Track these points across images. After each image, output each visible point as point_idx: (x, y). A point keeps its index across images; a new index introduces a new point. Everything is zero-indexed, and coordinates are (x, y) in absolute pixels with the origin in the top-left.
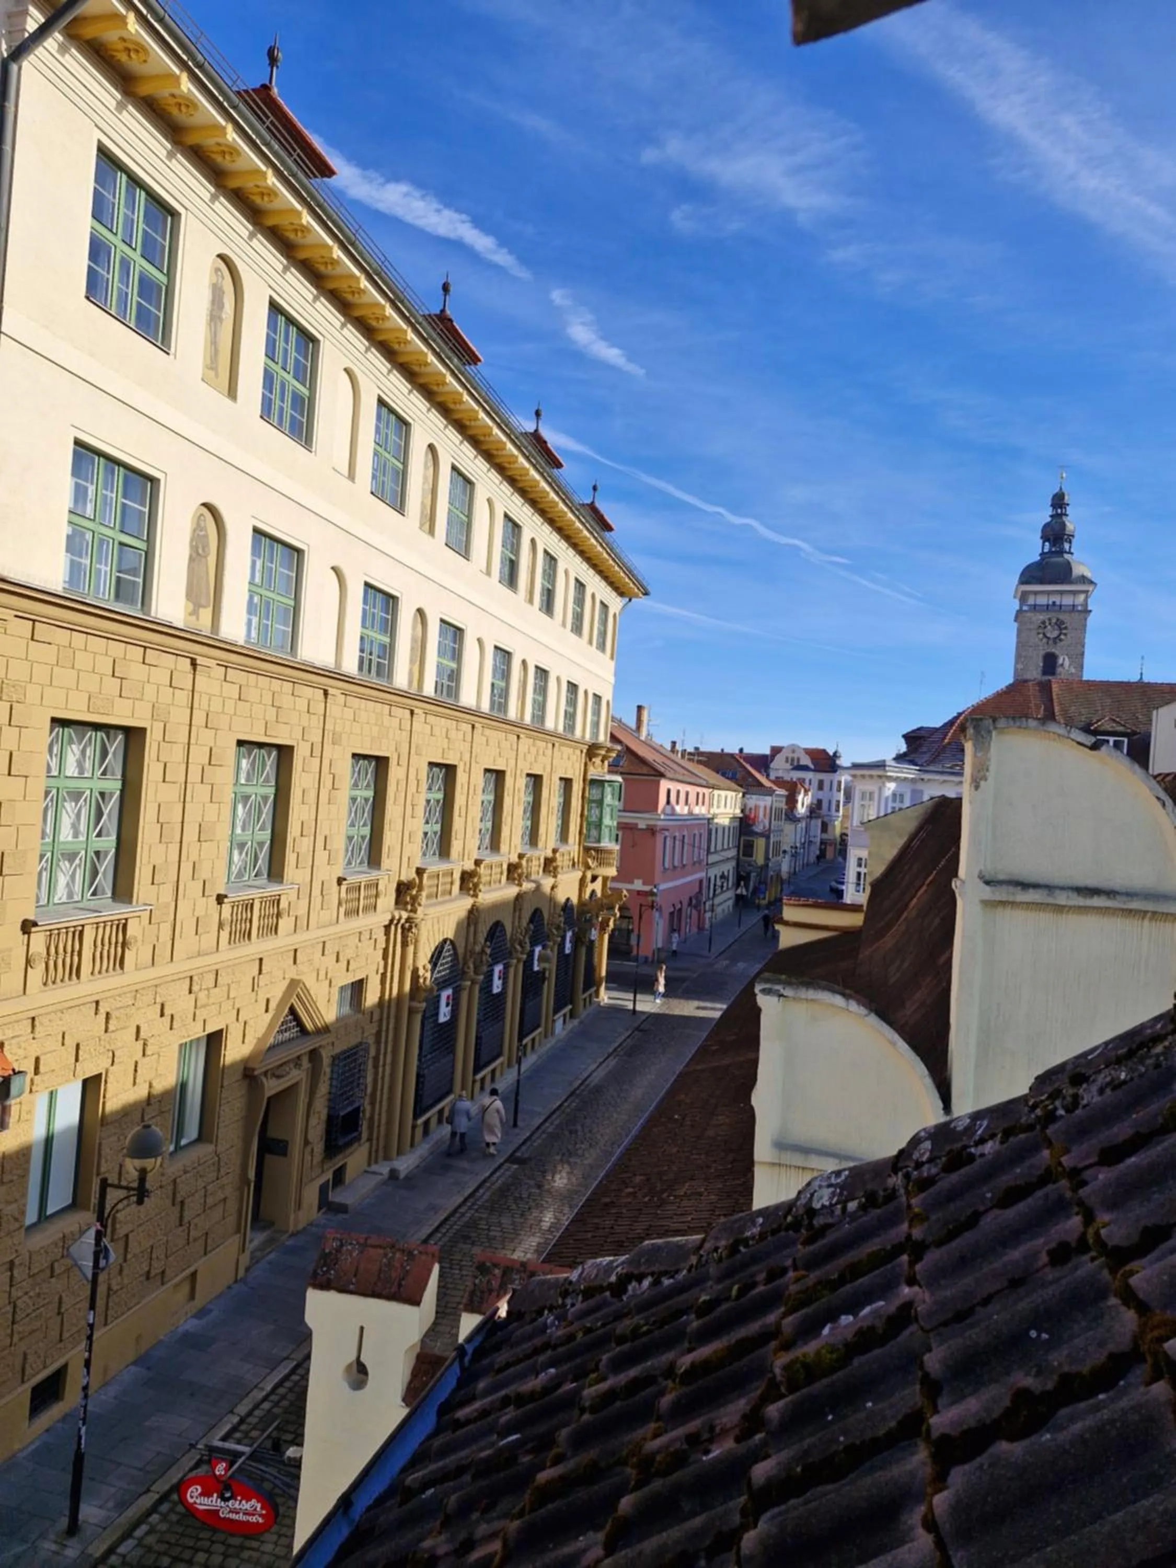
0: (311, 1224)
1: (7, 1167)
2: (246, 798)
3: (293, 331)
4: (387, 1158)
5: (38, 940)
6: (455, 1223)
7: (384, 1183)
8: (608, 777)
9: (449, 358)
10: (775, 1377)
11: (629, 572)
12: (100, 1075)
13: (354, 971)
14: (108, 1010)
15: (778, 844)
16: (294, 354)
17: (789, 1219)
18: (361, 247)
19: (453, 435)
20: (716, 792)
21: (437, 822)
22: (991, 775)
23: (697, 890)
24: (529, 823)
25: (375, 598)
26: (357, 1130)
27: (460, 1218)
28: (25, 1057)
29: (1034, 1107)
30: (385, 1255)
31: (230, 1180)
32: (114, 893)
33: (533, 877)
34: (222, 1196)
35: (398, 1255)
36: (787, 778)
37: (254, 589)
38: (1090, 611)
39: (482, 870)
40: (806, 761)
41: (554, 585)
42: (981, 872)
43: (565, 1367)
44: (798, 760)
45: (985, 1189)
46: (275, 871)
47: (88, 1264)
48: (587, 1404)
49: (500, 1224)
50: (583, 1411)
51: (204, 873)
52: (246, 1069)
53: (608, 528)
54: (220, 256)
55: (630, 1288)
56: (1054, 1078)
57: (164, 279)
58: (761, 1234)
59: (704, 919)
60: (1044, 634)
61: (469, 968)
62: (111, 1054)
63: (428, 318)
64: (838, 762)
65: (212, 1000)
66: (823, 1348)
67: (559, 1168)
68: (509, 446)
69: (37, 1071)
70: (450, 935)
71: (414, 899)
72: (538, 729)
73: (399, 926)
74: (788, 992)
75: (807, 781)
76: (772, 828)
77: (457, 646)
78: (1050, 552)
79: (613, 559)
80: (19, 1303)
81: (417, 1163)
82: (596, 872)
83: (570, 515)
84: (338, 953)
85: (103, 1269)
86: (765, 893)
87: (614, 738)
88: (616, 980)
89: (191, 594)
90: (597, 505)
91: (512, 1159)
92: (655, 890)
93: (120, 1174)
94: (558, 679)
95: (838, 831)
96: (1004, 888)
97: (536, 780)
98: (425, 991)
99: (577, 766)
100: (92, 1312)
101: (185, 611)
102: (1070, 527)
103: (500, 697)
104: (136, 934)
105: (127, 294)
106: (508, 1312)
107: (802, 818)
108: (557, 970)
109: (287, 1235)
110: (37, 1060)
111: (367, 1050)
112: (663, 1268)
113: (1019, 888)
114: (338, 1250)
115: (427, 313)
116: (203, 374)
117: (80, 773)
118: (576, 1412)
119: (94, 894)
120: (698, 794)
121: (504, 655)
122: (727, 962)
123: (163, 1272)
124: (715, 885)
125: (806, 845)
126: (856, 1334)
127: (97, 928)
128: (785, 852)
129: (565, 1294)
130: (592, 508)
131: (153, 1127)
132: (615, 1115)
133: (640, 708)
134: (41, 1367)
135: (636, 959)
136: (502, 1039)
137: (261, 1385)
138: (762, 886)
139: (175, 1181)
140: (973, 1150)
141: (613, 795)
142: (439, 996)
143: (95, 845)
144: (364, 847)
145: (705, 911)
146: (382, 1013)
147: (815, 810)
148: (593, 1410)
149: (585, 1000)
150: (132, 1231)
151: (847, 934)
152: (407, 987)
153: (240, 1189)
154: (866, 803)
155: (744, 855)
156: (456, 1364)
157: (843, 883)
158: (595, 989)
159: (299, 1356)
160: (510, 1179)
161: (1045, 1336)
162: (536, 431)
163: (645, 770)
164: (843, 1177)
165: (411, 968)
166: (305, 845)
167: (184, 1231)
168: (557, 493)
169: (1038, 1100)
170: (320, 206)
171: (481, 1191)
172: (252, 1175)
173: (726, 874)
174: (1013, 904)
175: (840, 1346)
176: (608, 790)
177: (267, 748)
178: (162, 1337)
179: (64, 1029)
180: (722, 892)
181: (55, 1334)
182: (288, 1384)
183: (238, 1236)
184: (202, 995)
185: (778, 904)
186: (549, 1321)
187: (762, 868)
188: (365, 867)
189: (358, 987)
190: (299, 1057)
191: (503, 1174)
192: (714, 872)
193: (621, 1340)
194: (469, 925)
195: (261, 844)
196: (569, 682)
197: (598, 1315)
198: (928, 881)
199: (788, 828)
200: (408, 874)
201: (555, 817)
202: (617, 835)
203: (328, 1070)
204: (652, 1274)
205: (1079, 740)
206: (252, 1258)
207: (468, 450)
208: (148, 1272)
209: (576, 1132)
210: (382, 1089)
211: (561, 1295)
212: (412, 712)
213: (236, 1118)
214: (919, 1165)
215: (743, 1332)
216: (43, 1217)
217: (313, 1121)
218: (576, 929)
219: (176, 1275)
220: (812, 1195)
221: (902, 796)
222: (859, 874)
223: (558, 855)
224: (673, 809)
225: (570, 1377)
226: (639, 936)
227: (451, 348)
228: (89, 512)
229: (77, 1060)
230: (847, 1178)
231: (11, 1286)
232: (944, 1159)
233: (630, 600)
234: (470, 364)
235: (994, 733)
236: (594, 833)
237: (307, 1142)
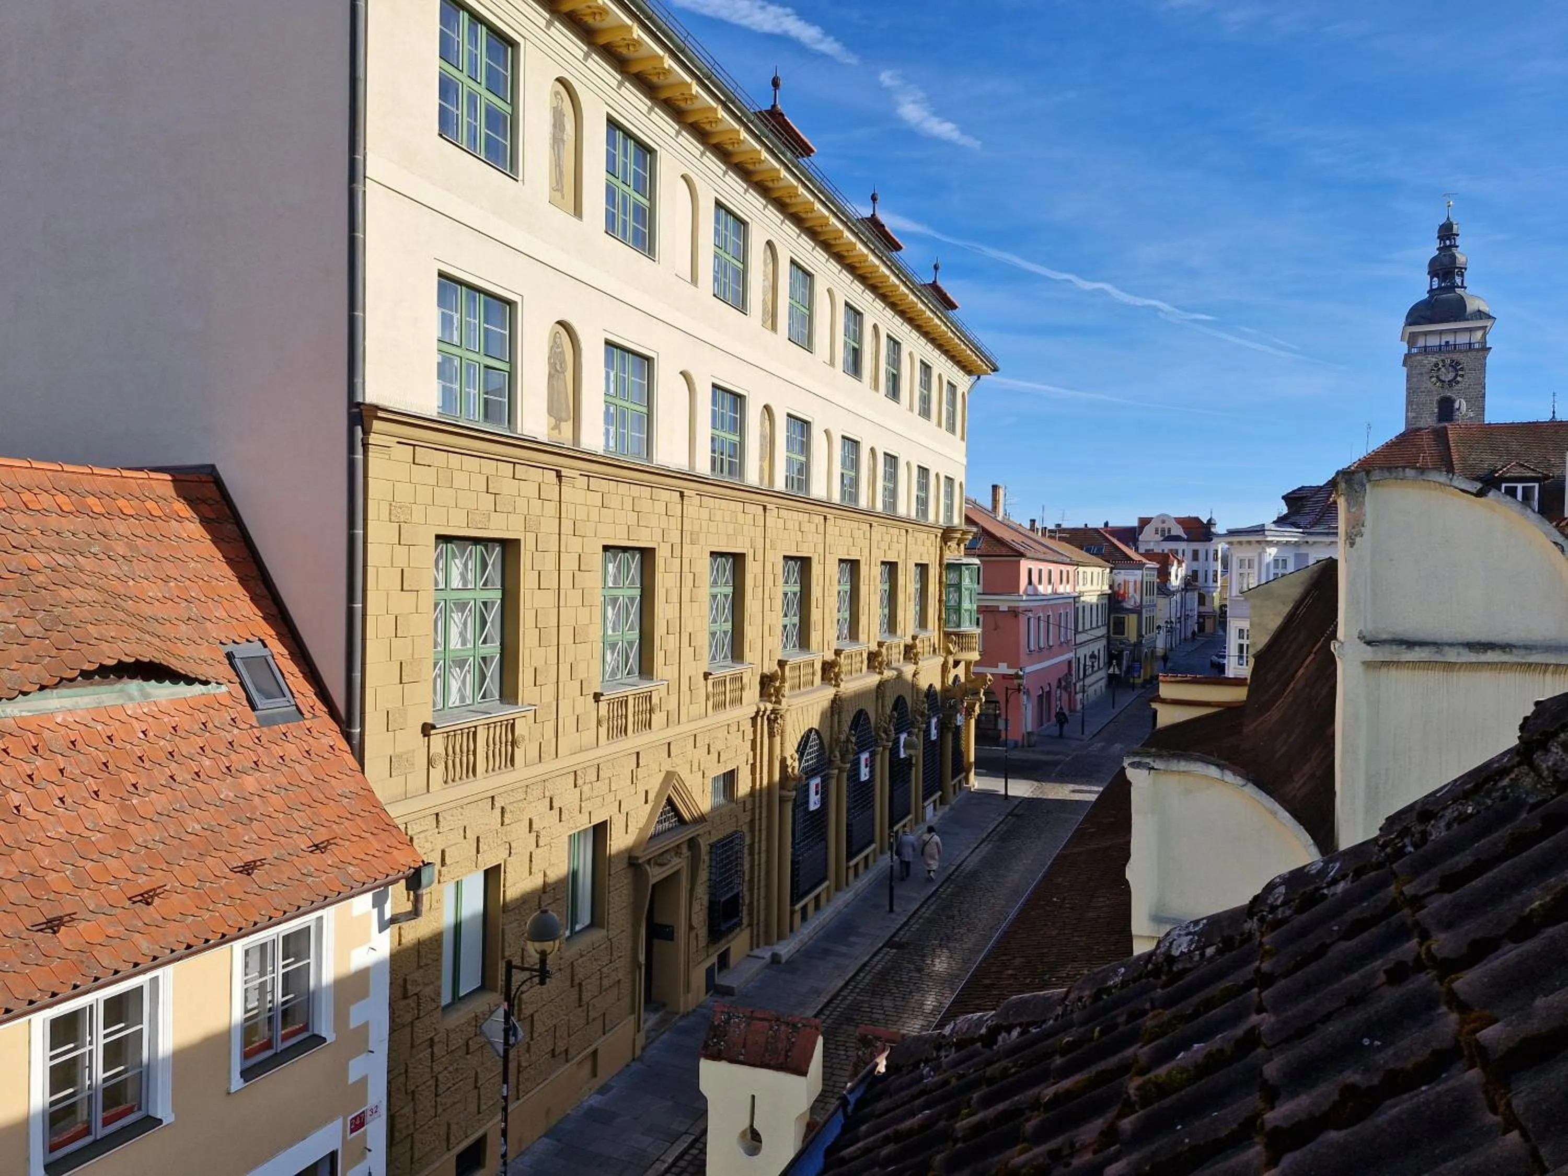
0: (700, 1006)
1: (423, 952)
2: (615, 600)
3: (631, 144)
4: (768, 943)
5: (437, 742)
6: (838, 1006)
7: (767, 967)
8: (965, 560)
9: (783, 153)
10: (1129, 1096)
11: (977, 349)
12: (500, 865)
13: (725, 762)
14: (503, 805)
15: (1151, 619)
16: (633, 167)
17: (1150, 966)
18: (689, 52)
19: (790, 229)
20: (1081, 569)
21: (795, 615)
22: (1366, 531)
23: (1066, 671)
24: (886, 611)
25: (723, 398)
26: (738, 916)
27: (842, 1001)
28: (433, 850)
29: (1384, 847)
30: (771, 1028)
31: (622, 964)
32: (501, 696)
33: (894, 665)
34: (617, 979)
35: (783, 1028)
36: (1158, 550)
37: (610, 399)
38: (1490, 348)
39: (842, 660)
40: (1178, 531)
41: (898, 369)
42: (1360, 632)
43: (939, 1108)
44: (1169, 530)
45: (1333, 923)
46: (646, 669)
47: (499, 1040)
48: (960, 1135)
49: (882, 1007)
50: (956, 1141)
51: (581, 673)
52: (630, 858)
53: (953, 306)
54: (559, 80)
55: (1000, 1038)
56: (1403, 817)
57: (509, 109)
58: (1122, 982)
59: (1075, 700)
60: (1437, 377)
61: (835, 757)
62: (508, 846)
63: (760, 115)
64: (1213, 530)
65: (595, 793)
66: (1173, 1069)
67: (938, 952)
68: (847, 234)
69: (443, 863)
70: (816, 725)
71: (778, 691)
72: (890, 516)
73: (765, 717)
74: (1158, 764)
75: (1180, 552)
76: (1144, 603)
77: (805, 440)
78: (1440, 288)
79: (959, 338)
80: (440, 1077)
81: (798, 947)
82: (958, 657)
83: (911, 297)
84: (709, 745)
85: (514, 1045)
86: (1140, 672)
87: (969, 520)
88: (986, 766)
89: (552, 410)
90: (939, 283)
91: (890, 944)
92: (1021, 673)
93: (523, 958)
94: (908, 464)
95: (1217, 603)
96: (1387, 648)
97: (891, 567)
98: (794, 779)
99: (932, 550)
100: (505, 1086)
101: (548, 425)
102: (1461, 258)
103: (851, 486)
104: (523, 733)
105: (476, 127)
106: (887, 1067)
107: (1177, 591)
108: (924, 758)
109: (678, 1017)
110: (443, 852)
111: (742, 838)
112: (1030, 1019)
113: (1404, 647)
114: (727, 1022)
115: (758, 110)
116: (550, 197)
117: (463, 585)
118: (950, 1144)
119: (484, 697)
120: (1061, 572)
121: (852, 444)
122: (1103, 744)
123: (566, 1051)
124: (1085, 665)
125: (1183, 619)
126: (1206, 1056)
127: (488, 728)
128: (1159, 627)
129: (939, 1048)
130: (934, 286)
131: (550, 912)
132: (993, 901)
133: (995, 488)
134: (463, 1137)
135: (1005, 744)
136: (873, 825)
137: (662, 1158)
138: (1137, 665)
139: (572, 963)
140: (1325, 891)
141: (971, 579)
142: (808, 785)
143: (481, 651)
144: (726, 642)
145: (1076, 693)
146: (754, 802)
147: (1191, 582)
148: (965, 1139)
149: (955, 785)
150: (537, 1011)
151: (1230, 709)
152: (777, 777)
153: (633, 972)
154: (1245, 570)
155: (1115, 633)
156: (840, 1114)
157: (1224, 657)
158: (964, 774)
159: (697, 1131)
160: (890, 963)
161: (1377, 1043)
162: (873, 215)
163: (1004, 551)
164: (1201, 926)
165: (779, 758)
166: (671, 643)
167: (583, 1011)
168: (897, 276)
169: (1387, 838)
170: (649, 18)
171: (862, 975)
172: (642, 958)
173: (1096, 653)
174: (1398, 664)
175: (1191, 1068)
176: (966, 573)
177: (631, 552)
178: (569, 1112)
179: (465, 823)
180: (1093, 672)
181: (473, 1107)
182: (687, 1157)
183: (632, 1017)
184: (586, 789)
185: (1155, 682)
186: (924, 1072)
187: (1135, 645)
188: (729, 662)
189: (730, 778)
190: (678, 846)
191: (883, 958)
192: (1083, 652)
193: (991, 1081)
194: (832, 714)
195: (631, 644)
196: (919, 467)
197: (970, 1063)
198: (1315, 650)
199: (1162, 602)
200: (771, 667)
201: (913, 603)
202: (978, 619)
203: (707, 858)
204: (1020, 1025)
205: (1463, 486)
206: (647, 1038)
207: (806, 243)
208: (553, 1050)
209: (953, 917)
210: (759, 876)
211: (935, 1048)
212: (765, 508)
213: (625, 904)
214: (1273, 909)
215: (1102, 1065)
216: (457, 999)
217: (696, 907)
218: (941, 716)
219: (579, 1053)
220: (1171, 943)
221: (1285, 561)
222: (1241, 646)
223: (917, 642)
224: (1036, 589)
225: (945, 1115)
226: (1006, 720)
227: (784, 143)
228: (456, 340)
229: (478, 852)
230: (1205, 925)
231: (432, 1061)
232: (1297, 901)
233: (979, 378)
234: (803, 156)
235: (1368, 487)
236: (954, 617)
237: (691, 928)
